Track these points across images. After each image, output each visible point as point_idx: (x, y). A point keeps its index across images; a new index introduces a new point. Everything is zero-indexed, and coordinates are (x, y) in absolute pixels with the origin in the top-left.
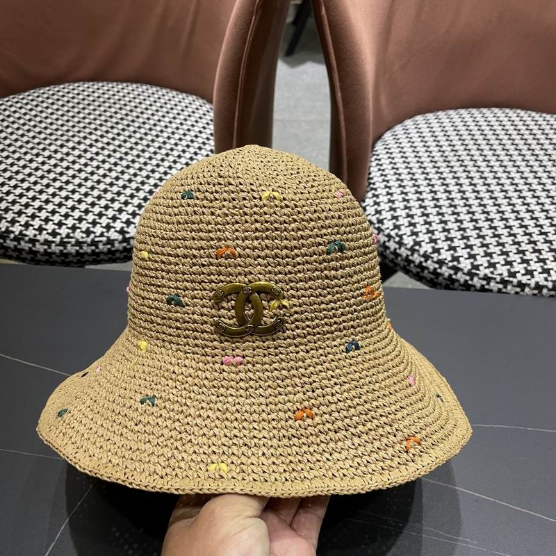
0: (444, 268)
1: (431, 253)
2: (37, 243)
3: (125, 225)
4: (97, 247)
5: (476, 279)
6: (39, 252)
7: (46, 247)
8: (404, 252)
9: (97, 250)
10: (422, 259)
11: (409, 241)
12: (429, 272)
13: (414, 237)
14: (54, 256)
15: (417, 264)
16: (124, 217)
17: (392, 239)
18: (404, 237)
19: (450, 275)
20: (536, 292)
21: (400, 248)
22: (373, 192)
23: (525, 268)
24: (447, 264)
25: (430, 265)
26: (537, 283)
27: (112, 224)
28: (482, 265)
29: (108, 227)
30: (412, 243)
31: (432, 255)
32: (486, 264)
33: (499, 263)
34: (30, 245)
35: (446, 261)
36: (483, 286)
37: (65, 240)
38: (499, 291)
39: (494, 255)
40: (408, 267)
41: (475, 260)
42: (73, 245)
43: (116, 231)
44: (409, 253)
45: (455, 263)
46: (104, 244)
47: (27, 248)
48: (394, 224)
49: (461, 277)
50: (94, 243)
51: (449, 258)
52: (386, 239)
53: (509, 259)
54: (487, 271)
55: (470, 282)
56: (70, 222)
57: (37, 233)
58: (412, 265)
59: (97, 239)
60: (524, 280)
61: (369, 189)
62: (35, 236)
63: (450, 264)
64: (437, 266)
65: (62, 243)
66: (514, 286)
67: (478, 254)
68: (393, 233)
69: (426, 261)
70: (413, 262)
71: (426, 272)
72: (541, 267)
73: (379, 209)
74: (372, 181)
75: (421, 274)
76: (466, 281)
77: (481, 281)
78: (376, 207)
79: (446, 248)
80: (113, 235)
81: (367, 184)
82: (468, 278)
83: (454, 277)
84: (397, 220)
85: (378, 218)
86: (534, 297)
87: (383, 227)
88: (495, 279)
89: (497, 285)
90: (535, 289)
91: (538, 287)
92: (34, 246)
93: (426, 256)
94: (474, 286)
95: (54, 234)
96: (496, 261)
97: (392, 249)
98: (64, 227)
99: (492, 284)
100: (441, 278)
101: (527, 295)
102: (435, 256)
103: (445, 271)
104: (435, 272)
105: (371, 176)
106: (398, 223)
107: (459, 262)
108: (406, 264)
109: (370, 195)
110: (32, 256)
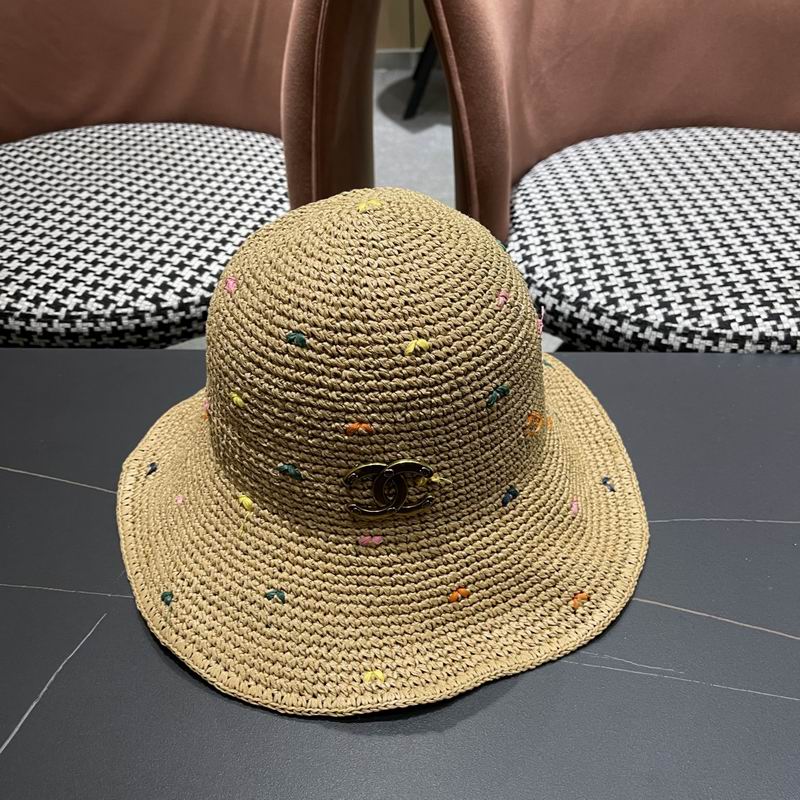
0: (625, 324)
1: (605, 305)
2: (32, 320)
3: (159, 291)
4: (120, 323)
5: (672, 335)
6: (35, 333)
7: (45, 325)
8: (566, 308)
9: (120, 328)
10: (593, 315)
11: (572, 292)
12: (605, 334)
13: (580, 286)
14: (57, 338)
15: (585, 323)
16: (159, 279)
17: (548, 292)
18: (566, 287)
19: (635, 334)
20: (761, 347)
21: (560, 304)
22: (519, 233)
23: (743, 315)
24: (629, 318)
25: (605, 322)
26: (762, 335)
27: (141, 290)
28: (680, 315)
29: (136, 294)
30: (577, 295)
31: (607, 308)
32: (686, 314)
33: (704, 310)
34: (23, 324)
35: (628, 315)
36: (683, 345)
37: (73, 314)
38: (708, 349)
39: (696, 301)
40: (573, 331)
41: (670, 308)
42: (84, 321)
43: (147, 299)
44: (574, 309)
45: (641, 316)
46: (130, 318)
47: (17, 328)
48: (550, 271)
49: (650, 335)
50: (115, 317)
51: (632, 310)
52: (540, 293)
53: (718, 305)
54: (688, 323)
55: (664, 342)
56: (80, 289)
57: (32, 305)
58: (579, 326)
59: (119, 311)
60: (743, 330)
61: (513, 230)
62: (29, 309)
63: (634, 318)
64: (614, 322)
65: (69, 318)
66: (728, 341)
67: (674, 301)
68: (549, 284)
69: (598, 318)
70: (581, 321)
71: (600, 333)
72: (767, 311)
73: (528, 253)
74: (518, 221)
75: (593, 338)
76: (658, 340)
77: (679, 338)
78: (523, 251)
79: (627, 296)
80: (143, 304)
81: (510, 225)
82: (660, 335)
83: (640, 336)
84: (555, 266)
85: (526, 267)
86: (759, 355)
87: (535, 278)
88: (700, 333)
89: (704, 342)
90: (758, 343)
91: (765, 340)
92: (28, 324)
93: (598, 311)
94: (671, 347)
95: (57, 306)
96: (700, 308)
97: (549, 306)
98: (72, 295)
99: (697, 341)
100: (621, 340)
101: (749, 353)
102: (611, 309)
103: (627, 329)
104: (613, 333)
105: (516, 215)
106: (556, 270)
107: (646, 314)
108: (570, 326)
109: (514, 237)
110: (26, 340)
